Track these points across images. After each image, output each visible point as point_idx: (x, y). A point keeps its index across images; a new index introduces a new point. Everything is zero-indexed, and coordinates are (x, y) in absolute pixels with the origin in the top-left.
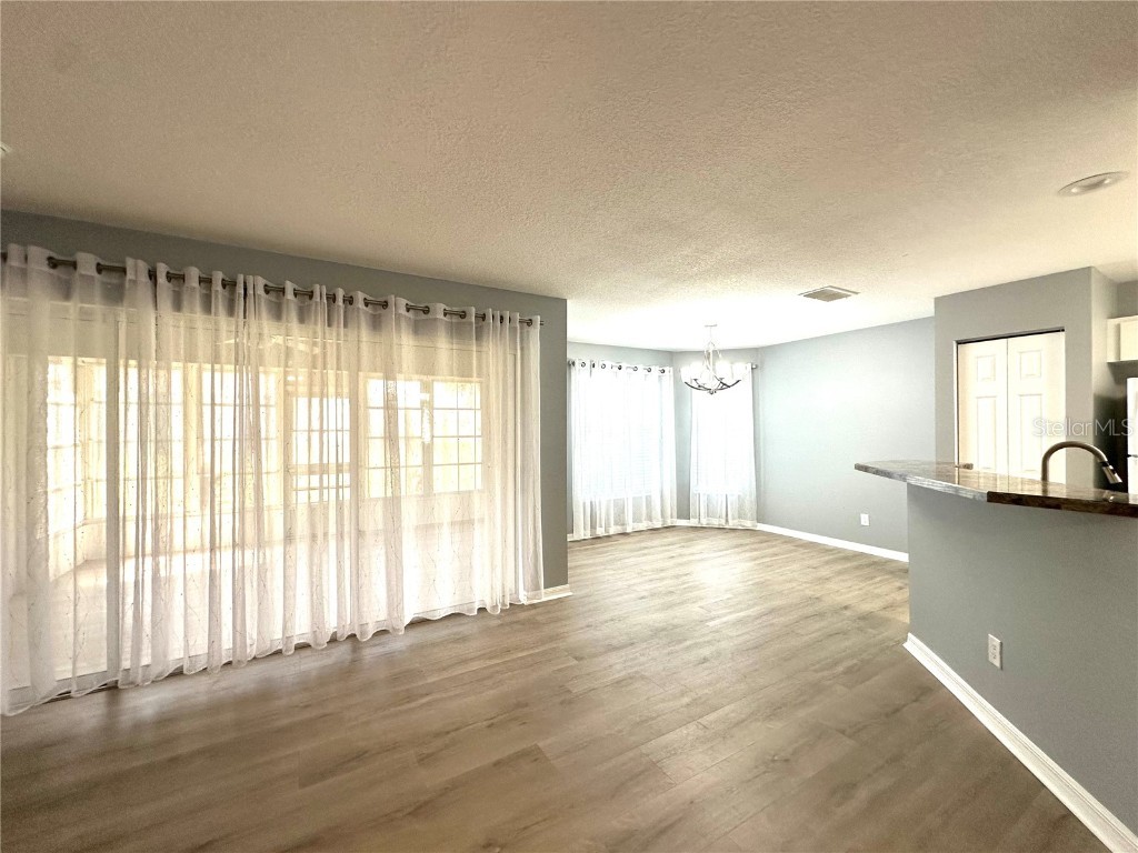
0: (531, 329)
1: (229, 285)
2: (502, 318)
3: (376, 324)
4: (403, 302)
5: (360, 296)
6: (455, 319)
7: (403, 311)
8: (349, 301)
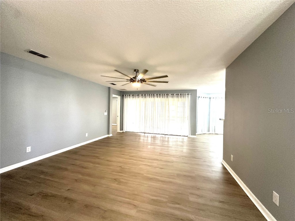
0: (189, 95)
1: (153, 95)
2: (184, 94)
3: (167, 97)
4: (170, 94)
5: (165, 94)
6: (178, 95)
7: (170, 95)
8: (164, 95)
